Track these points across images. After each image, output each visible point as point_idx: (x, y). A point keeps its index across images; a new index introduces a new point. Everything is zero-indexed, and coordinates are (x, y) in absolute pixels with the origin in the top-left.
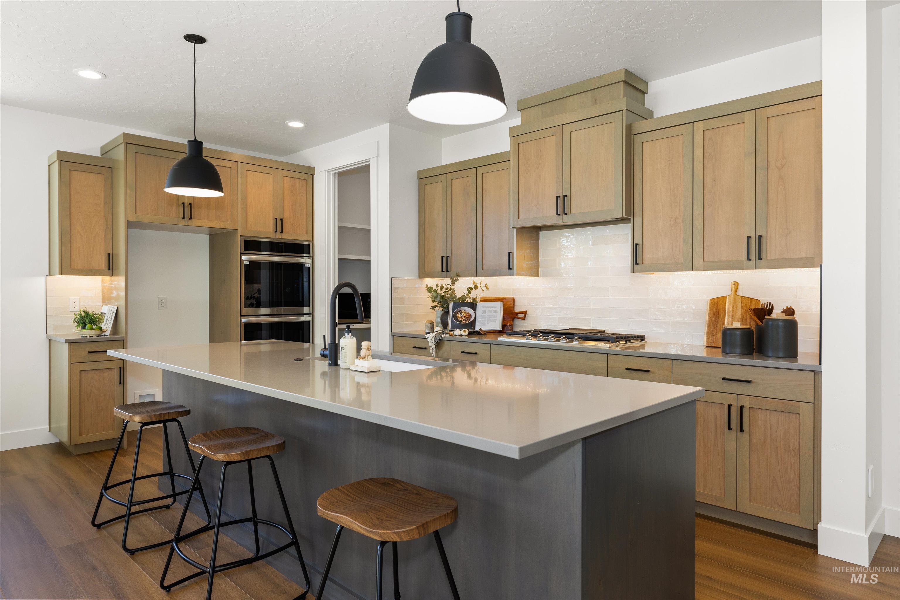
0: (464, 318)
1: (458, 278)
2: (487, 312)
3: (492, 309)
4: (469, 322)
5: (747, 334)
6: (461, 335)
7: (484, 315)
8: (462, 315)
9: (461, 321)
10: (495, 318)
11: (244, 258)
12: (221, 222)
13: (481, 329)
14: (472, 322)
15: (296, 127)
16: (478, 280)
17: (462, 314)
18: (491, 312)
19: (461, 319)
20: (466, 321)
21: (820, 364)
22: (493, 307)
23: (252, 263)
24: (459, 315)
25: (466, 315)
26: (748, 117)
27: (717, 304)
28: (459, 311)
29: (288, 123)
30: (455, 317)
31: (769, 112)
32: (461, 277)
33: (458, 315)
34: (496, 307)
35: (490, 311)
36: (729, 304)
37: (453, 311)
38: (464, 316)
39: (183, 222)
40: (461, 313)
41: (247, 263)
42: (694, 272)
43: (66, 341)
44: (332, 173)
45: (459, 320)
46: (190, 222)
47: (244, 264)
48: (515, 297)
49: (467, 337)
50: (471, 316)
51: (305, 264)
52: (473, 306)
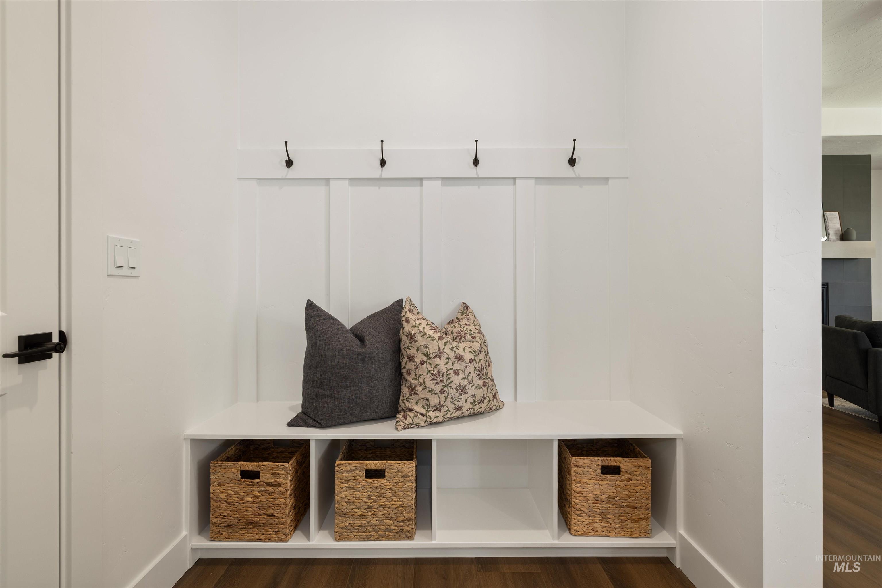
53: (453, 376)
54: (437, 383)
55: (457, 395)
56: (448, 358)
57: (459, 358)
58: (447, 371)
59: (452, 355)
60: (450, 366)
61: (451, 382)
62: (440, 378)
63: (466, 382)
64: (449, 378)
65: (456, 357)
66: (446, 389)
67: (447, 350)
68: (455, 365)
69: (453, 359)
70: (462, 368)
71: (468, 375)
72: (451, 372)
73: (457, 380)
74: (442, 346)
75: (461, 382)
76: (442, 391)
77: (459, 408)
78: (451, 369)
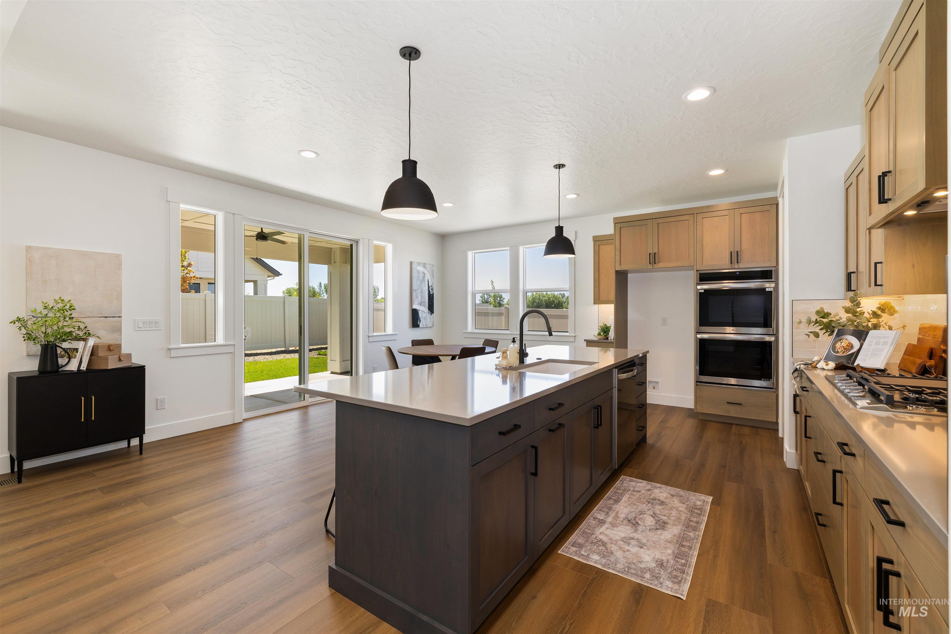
0: (843, 348)
2: (873, 343)
3: (882, 341)
7: (872, 347)
8: (841, 345)
9: (838, 352)
10: (881, 353)
11: (699, 287)
12: (679, 262)
13: (860, 365)
14: (854, 353)
15: (714, 175)
18: (879, 344)
19: (838, 350)
20: (844, 352)
22: (884, 337)
23: (706, 290)
25: (848, 345)
28: (840, 341)
29: (709, 173)
30: (833, 346)
33: (837, 345)
34: (887, 337)
37: (834, 339)
39: (650, 267)
40: (841, 343)
41: (703, 291)
43: (585, 340)
45: (836, 351)
46: (655, 266)
47: (699, 292)
50: (852, 347)
51: (767, 288)
52: (862, 335)
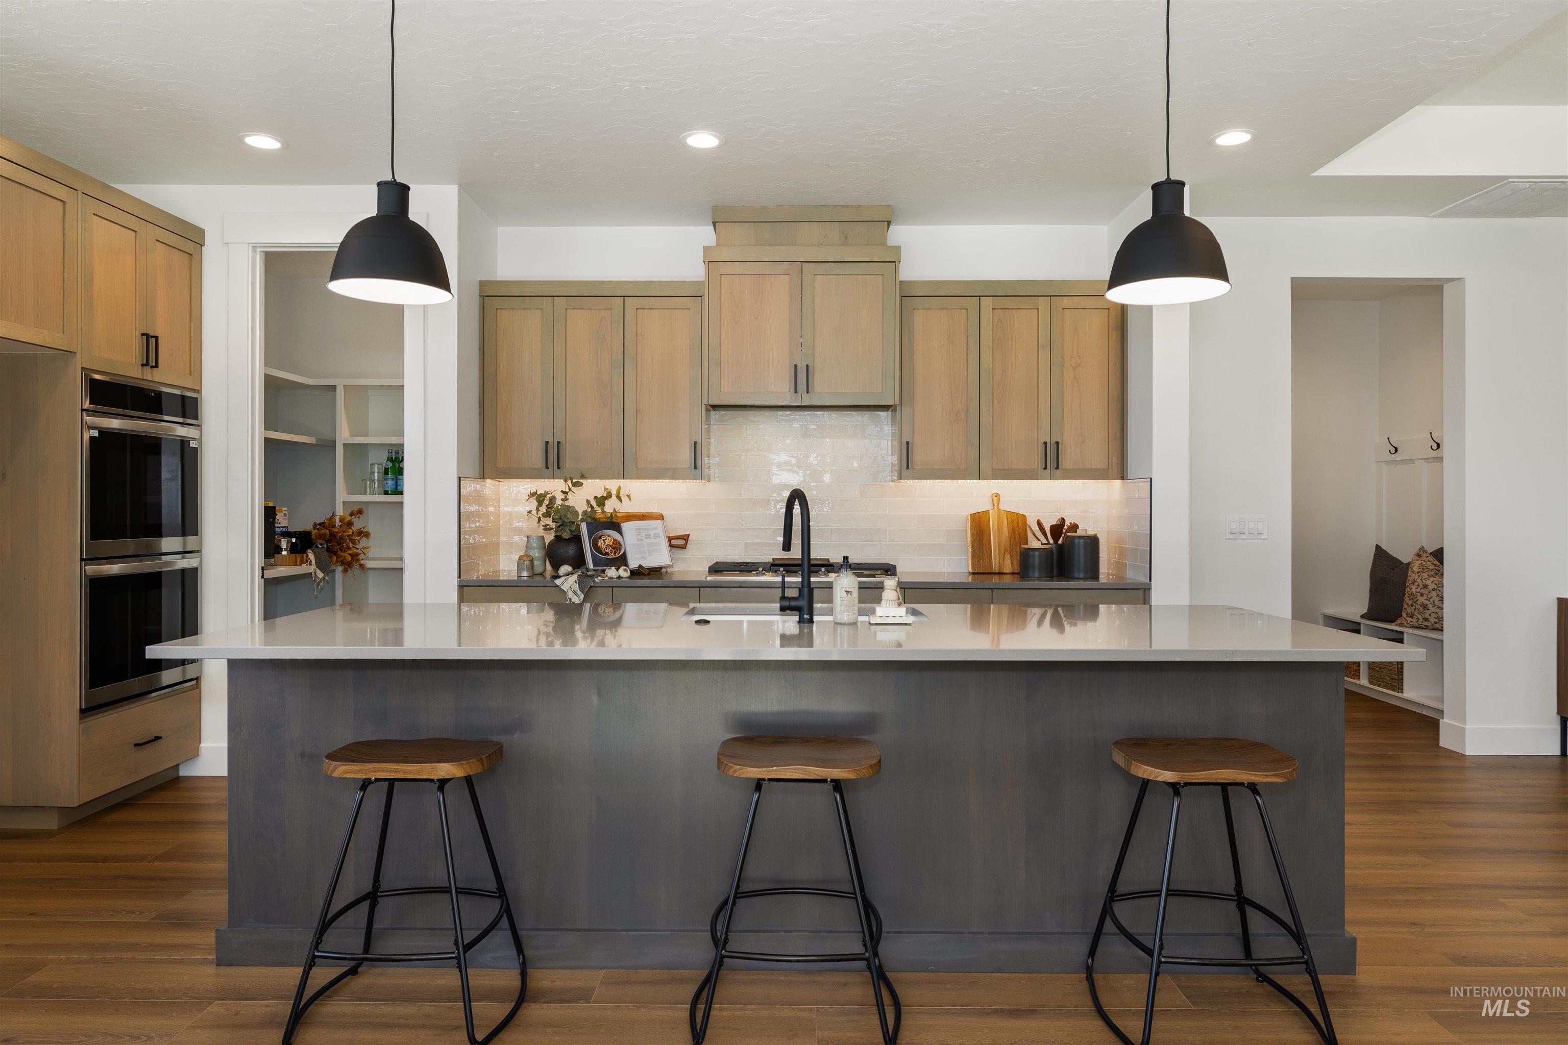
0: (609, 548)
1: (581, 481)
2: (644, 537)
3: (652, 533)
4: (620, 554)
5: (1046, 553)
6: (619, 577)
7: (641, 542)
8: (606, 544)
9: (607, 554)
10: (659, 547)
11: (89, 420)
13: (640, 566)
16: (612, 485)
17: (606, 541)
18: (650, 538)
19: (606, 551)
21: (1150, 581)
22: (652, 529)
24: (601, 543)
25: (613, 543)
26: (1043, 303)
27: (979, 521)
28: (599, 538)
30: (595, 545)
31: (1065, 302)
32: (586, 478)
34: (656, 529)
35: (648, 537)
36: (992, 521)
37: (590, 538)
38: (610, 546)
40: (604, 540)
41: (95, 433)
42: (980, 481)
44: (258, 250)
45: (603, 552)
47: (90, 436)
48: (663, 513)
49: (628, 580)
50: (618, 544)
51: (189, 441)
52: (616, 527)
53: (1419, 597)
54: (1410, 599)
55: (1422, 610)
56: (1418, 585)
57: (1425, 586)
58: (1416, 593)
59: (1420, 583)
60: (1418, 590)
61: (1417, 600)
62: (1412, 597)
63: (1427, 602)
64: (1416, 597)
65: (1423, 585)
66: (1414, 604)
67: (1419, 580)
68: (1422, 590)
69: (1421, 586)
70: (1426, 592)
71: (1431, 598)
72: (1419, 594)
73: (1422, 600)
74: (1417, 577)
75: (1424, 601)
76: (1412, 605)
77: (1426, 620)
78: (1419, 592)
